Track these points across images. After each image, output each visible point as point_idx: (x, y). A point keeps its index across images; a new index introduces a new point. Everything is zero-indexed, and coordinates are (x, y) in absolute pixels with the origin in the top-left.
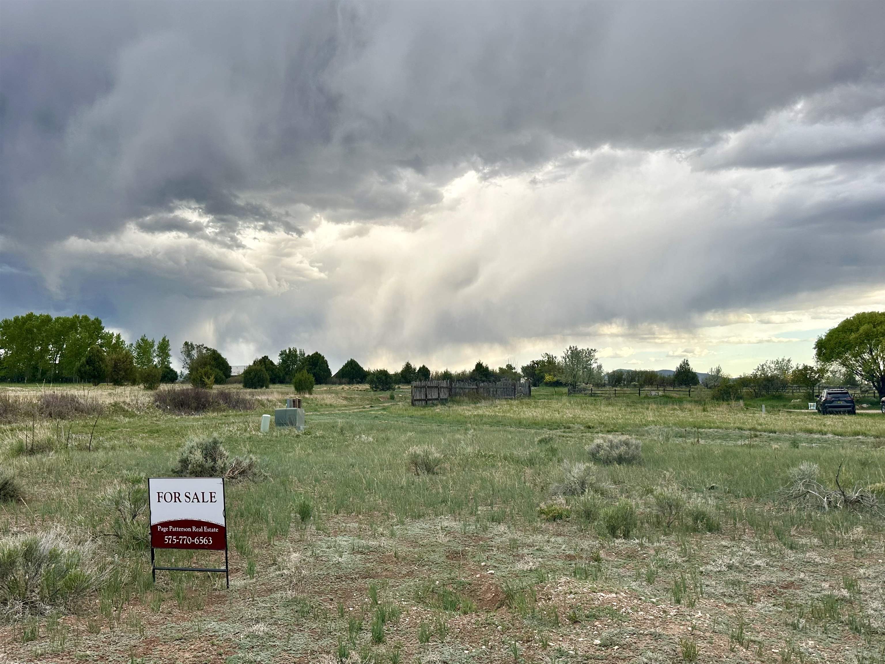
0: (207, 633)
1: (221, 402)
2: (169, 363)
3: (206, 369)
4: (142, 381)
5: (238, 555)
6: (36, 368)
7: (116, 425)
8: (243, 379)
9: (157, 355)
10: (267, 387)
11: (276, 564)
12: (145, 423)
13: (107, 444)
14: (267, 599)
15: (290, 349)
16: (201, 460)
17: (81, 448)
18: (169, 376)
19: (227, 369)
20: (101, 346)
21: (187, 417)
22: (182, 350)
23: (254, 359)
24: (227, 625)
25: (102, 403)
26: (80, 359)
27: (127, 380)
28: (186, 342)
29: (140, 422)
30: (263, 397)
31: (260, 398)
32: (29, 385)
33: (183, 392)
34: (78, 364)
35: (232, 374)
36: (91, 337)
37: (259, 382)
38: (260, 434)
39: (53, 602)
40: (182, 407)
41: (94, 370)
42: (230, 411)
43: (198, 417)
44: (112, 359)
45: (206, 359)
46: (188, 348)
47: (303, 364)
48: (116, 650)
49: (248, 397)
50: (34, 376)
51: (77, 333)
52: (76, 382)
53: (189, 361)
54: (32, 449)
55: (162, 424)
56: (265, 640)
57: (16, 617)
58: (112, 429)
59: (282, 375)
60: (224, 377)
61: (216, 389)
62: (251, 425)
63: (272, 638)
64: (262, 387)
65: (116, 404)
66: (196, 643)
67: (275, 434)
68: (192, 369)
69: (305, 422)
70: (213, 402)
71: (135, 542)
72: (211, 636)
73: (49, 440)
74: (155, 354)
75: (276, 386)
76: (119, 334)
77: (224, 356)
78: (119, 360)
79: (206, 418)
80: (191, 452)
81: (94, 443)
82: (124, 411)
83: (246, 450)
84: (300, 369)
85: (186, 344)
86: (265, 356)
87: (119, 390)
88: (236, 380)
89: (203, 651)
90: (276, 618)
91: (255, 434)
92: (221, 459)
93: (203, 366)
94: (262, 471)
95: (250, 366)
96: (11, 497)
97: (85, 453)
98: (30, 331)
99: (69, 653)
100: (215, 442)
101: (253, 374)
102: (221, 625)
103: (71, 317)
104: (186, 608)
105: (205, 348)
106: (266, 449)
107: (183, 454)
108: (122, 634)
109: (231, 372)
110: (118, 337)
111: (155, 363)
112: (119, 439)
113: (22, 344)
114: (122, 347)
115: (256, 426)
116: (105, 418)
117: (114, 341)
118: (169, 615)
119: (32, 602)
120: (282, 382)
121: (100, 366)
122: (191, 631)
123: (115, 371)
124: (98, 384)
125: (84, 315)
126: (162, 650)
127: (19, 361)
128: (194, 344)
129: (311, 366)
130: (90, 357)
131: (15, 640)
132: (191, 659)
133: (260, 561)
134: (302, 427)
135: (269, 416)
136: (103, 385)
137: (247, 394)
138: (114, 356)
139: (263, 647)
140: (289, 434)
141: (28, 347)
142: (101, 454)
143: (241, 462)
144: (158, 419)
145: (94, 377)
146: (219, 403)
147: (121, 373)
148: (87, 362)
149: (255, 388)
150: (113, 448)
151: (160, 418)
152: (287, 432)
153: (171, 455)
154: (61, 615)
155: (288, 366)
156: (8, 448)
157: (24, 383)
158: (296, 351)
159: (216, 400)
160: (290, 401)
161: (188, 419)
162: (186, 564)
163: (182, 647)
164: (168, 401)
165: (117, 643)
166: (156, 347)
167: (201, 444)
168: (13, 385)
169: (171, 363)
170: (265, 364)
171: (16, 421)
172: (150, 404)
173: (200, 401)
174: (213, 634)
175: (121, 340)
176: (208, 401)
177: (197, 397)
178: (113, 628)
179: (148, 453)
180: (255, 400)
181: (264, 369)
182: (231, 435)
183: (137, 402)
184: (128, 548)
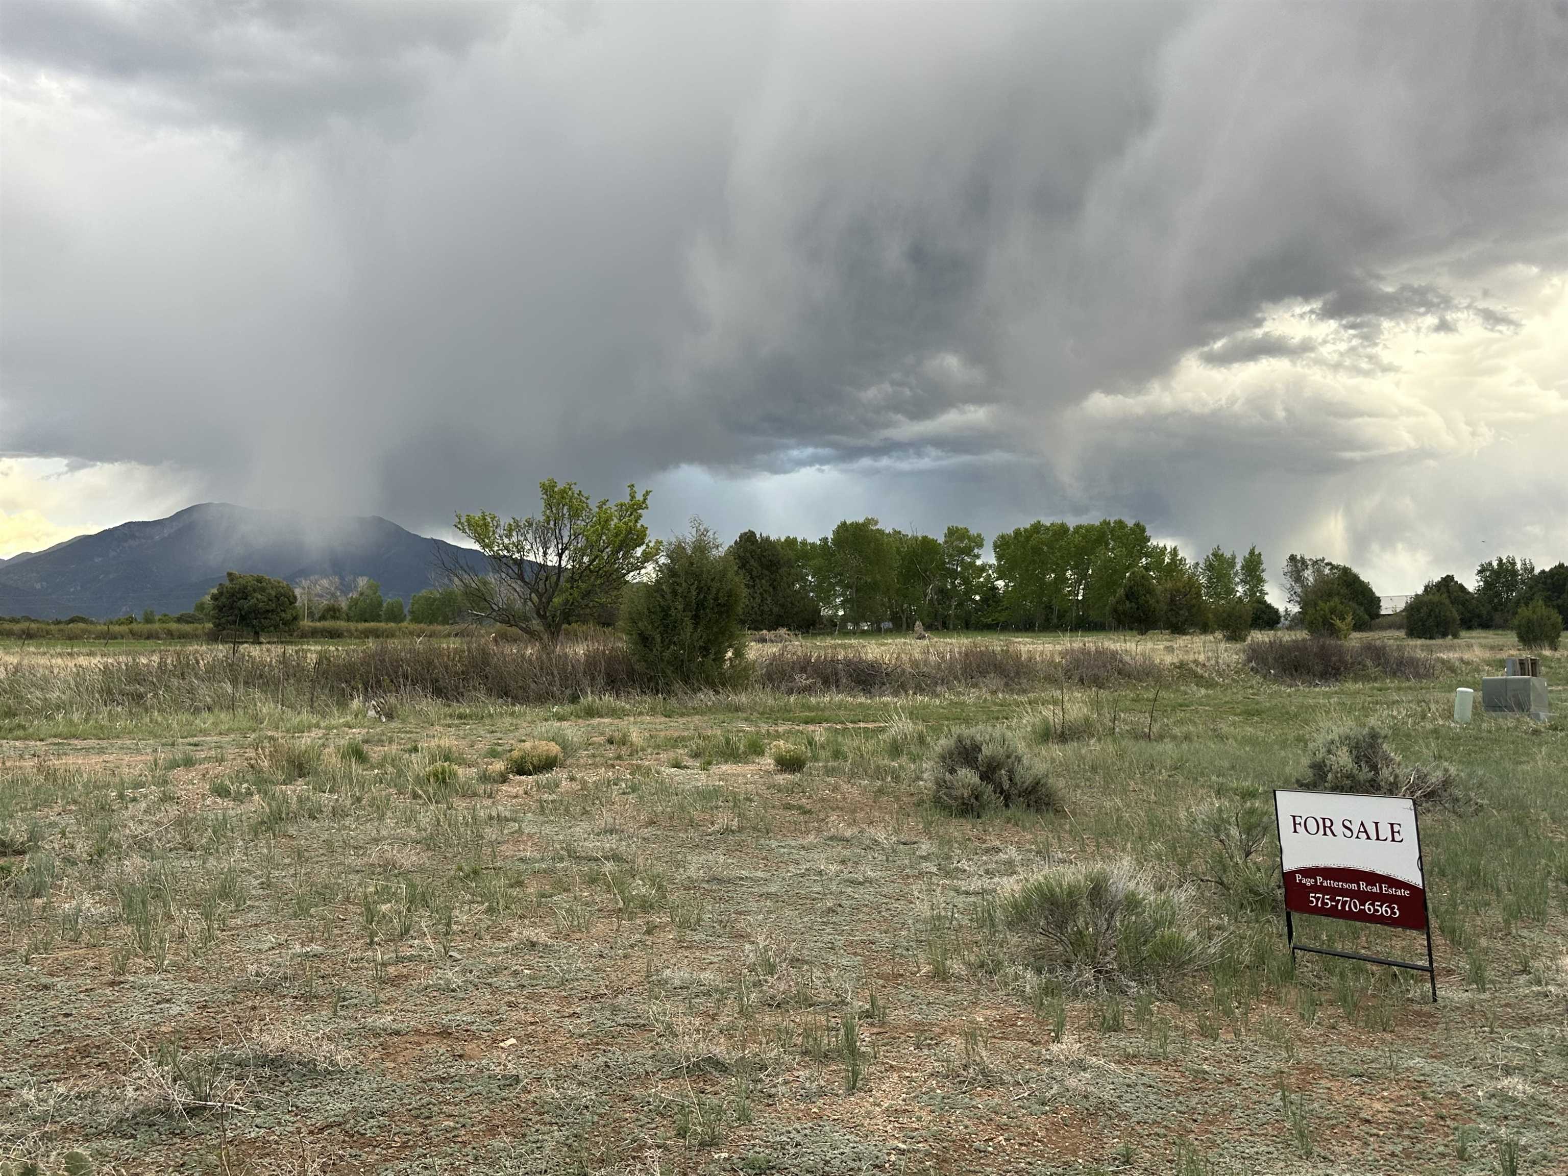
0: (1409, 1074)
1: (1369, 663)
2: (1263, 593)
3: (1332, 603)
4: (1219, 626)
5: (1446, 945)
6: (1049, 607)
7: (1185, 699)
8: (1405, 621)
9: (1242, 581)
10: (1455, 636)
11: (1530, 973)
12: (1235, 697)
13: (1176, 731)
14: (1521, 1034)
15: (1500, 560)
16: (1350, 766)
17: (1137, 735)
18: (1265, 617)
19: (1372, 602)
20: (1147, 568)
21: (1307, 690)
22: (1286, 570)
23: (1425, 582)
24: (1446, 1068)
25: (1160, 664)
26: (1115, 591)
27: (1193, 624)
28: (1292, 555)
29: (1226, 696)
30: (1451, 655)
31: (1445, 657)
32: (1041, 634)
33: (1296, 646)
34: (1112, 600)
35: (1383, 612)
36: (1130, 554)
37: (1437, 627)
38: (1453, 725)
39: (1138, 976)
40: (1296, 671)
41: (1138, 609)
42: (1388, 681)
43: (1327, 689)
44: (1166, 590)
45: (1330, 585)
46: (1296, 566)
47: (1531, 588)
48: (1249, 1072)
49: (1421, 655)
50: (1048, 620)
51: (1109, 550)
52: (1111, 629)
53: (1299, 590)
54: (1063, 733)
55: (1264, 701)
56: (1529, 1108)
57: (1087, 990)
58: (1181, 706)
59: (1485, 612)
60: (1367, 617)
61: (1355, 640)
62: (1433, 707)
63: (1544, 1108)
64: (1444, 635)
65: (1182, 665)
66: (1392, 1090)
67: (1485, 726)
68: (1305, 603)
69: (1550, 704)
70: (1352, 663)
71: (1251, 897)
72: (1418, 1082)
73: (1087, 720)
74: (1237, 580)
75: (1475, 633)
76: (1175, 548)
77: (1364, 578)
78: (1178, 591)
79: (1342, 692)
80: (1329, 752)
81: (1156, 728)
82: (1196, 677)
83: (1431, 754)
84: (1527, 600)
85: (1292, 558)
86: (1448, 576)
87: (1182, 641)
88: (1392, 622)
89: (1407, 1105)
90: (1545, 1073)
91: (1443, 726)
92: (1387, 766)
93: (1325, 598)
94: (1472, 795)
95: (1417, 595)
96: (1047, 804)
97: (1143, 743)
98: (1036, 550)
99: (1175, 1061)
100: (1374, 735)
101: (1425, 610)
102: (1434, 1065)
103: (1097, 523)
104: (1362, 1024)
105: (1327, 564)
106: (1470, 755)
107: (1315, 754)
108: (1256, 1048)
109: (1379, 607)
110: (1175, 552)
111: (1238, 594)
112: (1195, 724)
113: (1027, 571)
114: (1182, 569)
115: (1444, 710)
116: (1168, 687)
117: (1167, 560)
118: (1333, 1031)
119: (1107, 972)
120: (1486, 625)
121: (1147, 602)
122: (1378, 1066)
123: (1172, 610)
124: (1146, 632)
125: (1117, 518)
126: (1329, 1089)
127: (1025, 597)
128: (1307, 557)
129: (1549, 593)
130: (1131, 587)
131: (1091, 1025)
132: (1388, 1114)
133: (1493, 962)
134: (1543, 715)
135: (1472, 690)
136: (1154, 634)
137: (1417, 648)
138: (1169, 585)
139: (1527, 1122)
140: (1516, 728)
141: (1037, 575)
142: (1168, 746)
143: (1426, 776)
144: (1255, 691)
145: (1139, 620)
146: (1364, 666)
147: (1181, 612)
148: (1127, 596)
149: (1431, 638)
150: (1187, 738)
151: (1259, 690)
152: (1511, 723)
153: (1290, 756)
154: (1153, 999)
155: (1498, 594)
156: (1029, 730)
157: (1034, 631)
158: (1514, 564)
159: (1359, 659)
160: (1514, 662)
161: (1309, 692)
162: (1348, 947)
163: (1367, 1091)
164: (1270, 659)
165: (1249, 1061)
166: (1238, 567)
167: (1348, 738)
168: (1019, 634)
169: (1267, 594)
170: (1448, 592)
171: (1033, 689)
172: (1240, 666)
173: (1330, 661)
174: (1422, 1078)
175: (1179, 558)
176: (1342, 661)
177: (1324, 655)
178: (1240, 1035)
179: (1247, 749)
180: (1435, 660)
181: (1447, 602)
182: (1395, 724)
183: (1217, 662)
184: (1242, 906)
